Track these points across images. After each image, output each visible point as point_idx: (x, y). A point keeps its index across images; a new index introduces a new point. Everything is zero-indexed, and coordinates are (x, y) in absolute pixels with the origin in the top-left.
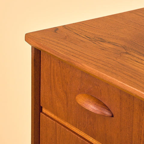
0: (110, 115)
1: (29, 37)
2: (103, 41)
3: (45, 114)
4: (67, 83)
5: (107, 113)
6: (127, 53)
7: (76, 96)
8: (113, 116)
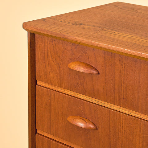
0: (97, 73)
4: (60, 56)
7: (67, 65)
8: (99, 73)
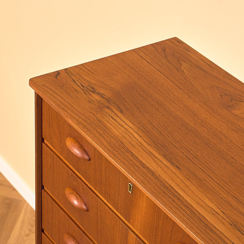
0: (88, 159)
1: (33, 82)
2: (94, 91)
3: (46, 145)
5: (87, 157)
6: (108, 108)
8: (90, 160)
